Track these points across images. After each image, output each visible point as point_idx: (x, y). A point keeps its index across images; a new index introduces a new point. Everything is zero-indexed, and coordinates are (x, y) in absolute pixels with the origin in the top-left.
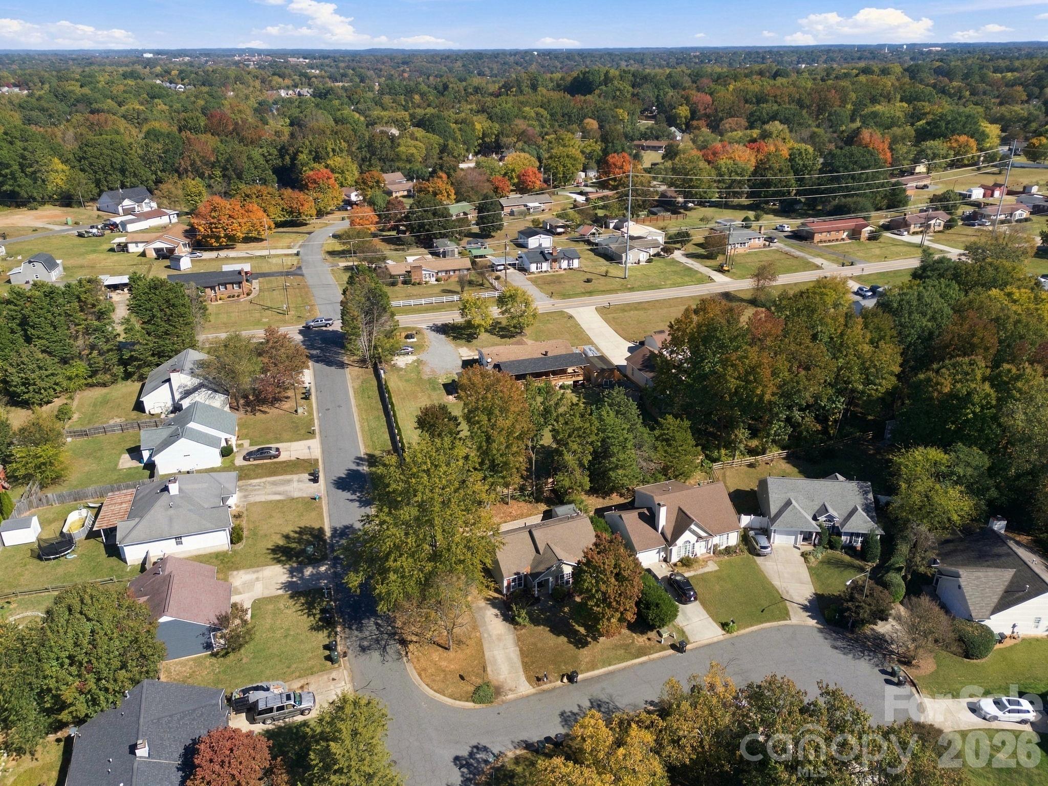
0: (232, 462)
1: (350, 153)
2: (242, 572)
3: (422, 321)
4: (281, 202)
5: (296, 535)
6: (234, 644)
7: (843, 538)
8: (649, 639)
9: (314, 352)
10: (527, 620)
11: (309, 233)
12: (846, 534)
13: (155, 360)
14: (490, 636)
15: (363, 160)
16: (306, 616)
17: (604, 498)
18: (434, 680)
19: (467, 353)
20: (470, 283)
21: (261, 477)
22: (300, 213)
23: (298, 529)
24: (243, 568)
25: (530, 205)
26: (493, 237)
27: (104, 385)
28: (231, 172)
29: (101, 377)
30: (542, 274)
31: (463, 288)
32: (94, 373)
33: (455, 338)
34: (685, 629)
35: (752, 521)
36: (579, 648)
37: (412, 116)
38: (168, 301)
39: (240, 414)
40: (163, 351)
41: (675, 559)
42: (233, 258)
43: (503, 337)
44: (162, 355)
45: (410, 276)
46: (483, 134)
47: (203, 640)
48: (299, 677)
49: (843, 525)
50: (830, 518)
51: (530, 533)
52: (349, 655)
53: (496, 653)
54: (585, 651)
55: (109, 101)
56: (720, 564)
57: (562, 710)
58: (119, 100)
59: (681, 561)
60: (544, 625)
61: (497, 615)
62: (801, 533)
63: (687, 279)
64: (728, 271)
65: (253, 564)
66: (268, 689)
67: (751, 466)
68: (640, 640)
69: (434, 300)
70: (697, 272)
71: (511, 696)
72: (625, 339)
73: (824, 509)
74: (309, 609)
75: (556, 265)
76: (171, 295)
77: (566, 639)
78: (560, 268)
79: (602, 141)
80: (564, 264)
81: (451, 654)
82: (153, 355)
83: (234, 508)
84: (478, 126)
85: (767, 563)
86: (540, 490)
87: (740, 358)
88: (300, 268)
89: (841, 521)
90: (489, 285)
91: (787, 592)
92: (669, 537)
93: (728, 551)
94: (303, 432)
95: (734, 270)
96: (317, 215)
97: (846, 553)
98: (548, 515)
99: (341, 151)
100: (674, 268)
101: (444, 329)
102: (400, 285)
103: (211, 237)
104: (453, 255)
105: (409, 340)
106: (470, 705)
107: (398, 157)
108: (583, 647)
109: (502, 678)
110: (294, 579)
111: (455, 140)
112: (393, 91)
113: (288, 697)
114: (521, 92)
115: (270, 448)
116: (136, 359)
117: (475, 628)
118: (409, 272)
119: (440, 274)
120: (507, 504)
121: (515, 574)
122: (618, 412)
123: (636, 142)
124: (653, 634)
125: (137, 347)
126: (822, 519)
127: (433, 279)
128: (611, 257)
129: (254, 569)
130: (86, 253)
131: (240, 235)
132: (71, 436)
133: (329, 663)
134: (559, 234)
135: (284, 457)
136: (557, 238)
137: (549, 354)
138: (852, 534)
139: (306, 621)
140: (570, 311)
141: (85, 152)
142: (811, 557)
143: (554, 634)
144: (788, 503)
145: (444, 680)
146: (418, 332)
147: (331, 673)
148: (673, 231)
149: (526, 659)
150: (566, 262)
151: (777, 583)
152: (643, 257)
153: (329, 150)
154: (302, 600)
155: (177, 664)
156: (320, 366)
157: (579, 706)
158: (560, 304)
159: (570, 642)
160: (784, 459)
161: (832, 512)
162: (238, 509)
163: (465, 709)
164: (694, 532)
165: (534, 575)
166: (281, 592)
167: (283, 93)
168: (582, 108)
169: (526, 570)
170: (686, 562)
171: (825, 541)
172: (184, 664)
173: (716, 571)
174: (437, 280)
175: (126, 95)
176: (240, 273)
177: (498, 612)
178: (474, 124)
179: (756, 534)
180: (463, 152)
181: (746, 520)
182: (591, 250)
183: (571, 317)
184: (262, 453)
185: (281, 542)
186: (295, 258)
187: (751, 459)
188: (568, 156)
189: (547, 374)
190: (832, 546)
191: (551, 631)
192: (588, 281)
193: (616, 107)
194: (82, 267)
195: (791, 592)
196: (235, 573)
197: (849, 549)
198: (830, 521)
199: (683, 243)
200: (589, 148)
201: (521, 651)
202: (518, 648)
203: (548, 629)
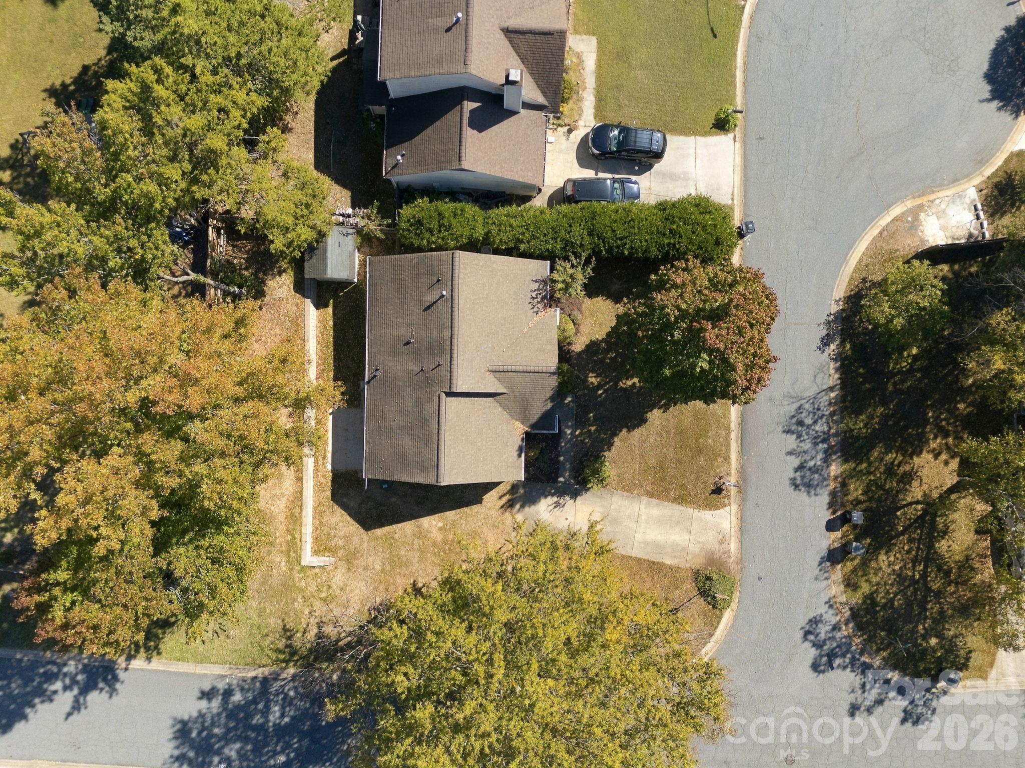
53: (639, 537)
57: (787, 482)
60: (615, 434)
61: (557, 505)
71: (733, 547)
77: (656, 412)
106: (727, 616)
109: (694, 548)
143: (639, 425)
149: (672, 494)
157: (790, 453)
159: (666, 408)
163: (733, 626)
177: (551, 500)
191: (630, 429)
201: (651, 495)
202: (645, 499)
203: (624, 430)
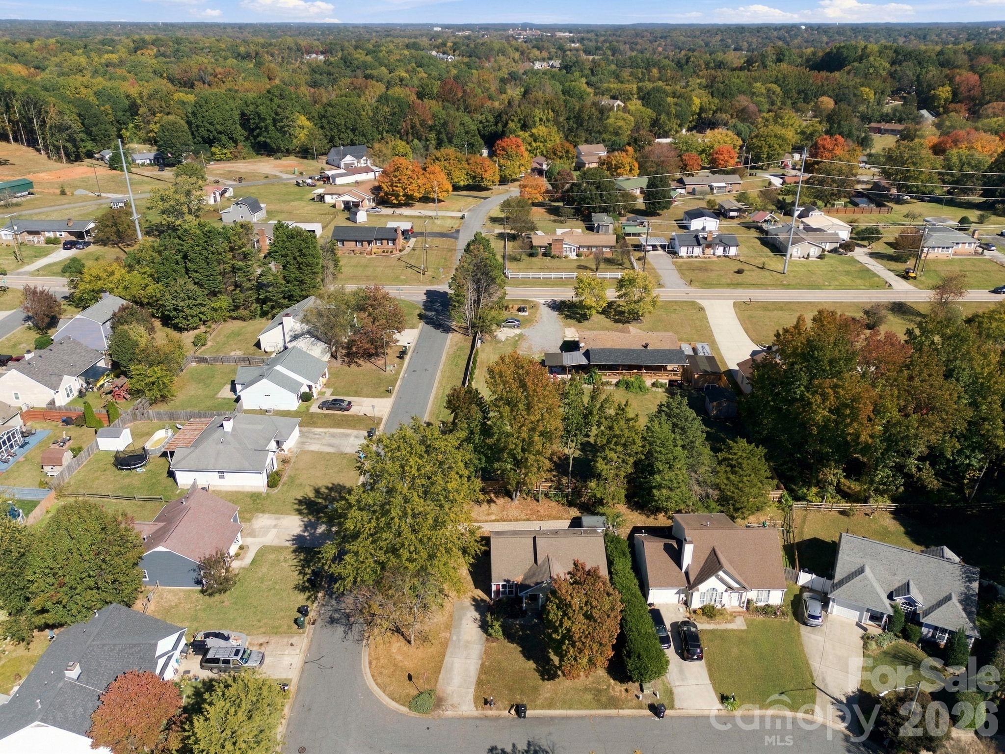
0: (308, 408)
1: (557, 123)
2: (266, 515)
3: (542, 296)
4: (467, 166)
5: (326, 491)
6: (224, 585)
7: (924, 630)
8: (626, 690)
9: (429, 314)
10: (501, 633)
11: (485, 198)
12: (927, 626)
13: (286, 302)
14: (459, 640)
15: (570, 130)
16: (297, 573)
17: (648, 516)
18: (381, 673)
19: (571, 333)
20: (609, 261)
21: (326, 427)
22: (482, 179)
23: (330, 485)
24: (269, 512)
25: (715, 185)
26: (659, 215)
27: (243, 319)
28: (443, 136)
29: (242, 312)
30: (691, 259)
31: (598, 265)
32: (236, 308)
33: (567, 317)
34: (676, 691)
35: (812, 581)
36: (543, 679)
37: (640, 89)
38: (300, 251)
39: (338, 364)
40: (292, 295)
41: (696, 604)
42: (406, 216)
43: (616, 321)
44: (291, 298)
45: (550, 249)
46: (700, 109)
47: (194, 575)
48: (264, 633)
49: (926, 613)
50: (911, 602)
51: (534, 538)
52: (317, 623)
53: (457, 660)
54: (549, 685)
55: (383, 68)
56: (749, 624)
57: (494, 744)
58: (391, 67)
59: (702, 609)
60: (518, 644)
61: (476, 619)
62: (868, 610)
63: (859, 281)
64: (915, 278)
65: (279, 511)
66: (227, 638)
67: (843, 513)
68: (618, 688)
69: (564, 275)
70: (875, 275)
71: (449, 713)
72: (753, 340)
73: (905, 588)
74: (303, 567)
75: (709, 251)
76: (303, 245)
77: (534, 666)
78: (714, 254)
79: (828, 122)
80: (720, 251)
81: (412, 650)
82: (284, 298)
83: (286, 452)
84: (697, 101)
85: (813, 636)
86: (577, 493)
87: (835, 387)
88: (458, 231)
89: (925, 608)
90: (629, 266)
91: (824, 680)
92: (692, 579)
93: (767, 610)
94: (383, 389)
95: (923, 278)
96: (500, 181)
97: (923, 649)
98: (576, 523)
99: (548, 120)
100: (847, 268)
101: (560, 307)
102: (540, 256)
103: (392, 195)
104: (607, 231)
105: (520, 313)
106: (404, 710)
107: (605, 129)
108: (548, 680)
109: (449, 689)
110: (306, 534)
111: (668, 114)
112: (635, 64)
113: (237, 653)
114: (765, 67)
115: (343, 401)
116: (271, 300)
117: (448, 627)
118: (550, 244)
119: (581, 250)
120: (538, 501)
121: (505, 581)
122: (675, 425)
123: (873, 125)
124: (634, 687)
125: (270, 289)
126: (899, 600)
127: (574, 254)
128: (777, 248)
129: (277, 516)
130: (293, 201)
131: (417, 195)
132: (196, 361)
133: (296, 626)
134: (732, 218)
135: (353, 410)
136: (727, 223)
137: (649, 348)
138: (936, 628)
139: (295, 578)
140: (703, 303)
141: (326, 111)
142: (873, 643)
143: (525, 656)
144: (861, 570)
145: (393, 674)
146: (534, 306)
147: (292, 637)
148: (863, 225)
149: (483, 677)
150: (721, 249)
151: (816, 664)
152: (814, 252)
153: (537, 119)
154: (302, 557)
155: (170, 591)
156: (429, 328)
157: (514, 746)
158: (695, 294)
159: (537, 670)
160: (891, 512)
161: (915, 593)
162: (290, 455)
163: (396, 712)
164: (722, 581)
165: (523, 587)
166: (288, 544)
167: (537, 66)
168: (823, 85)
169: (518, 579)
170: (709, 612)
171: (898, 628)
172: (175, 593)
173: (742, 631)
174: (577, 255)
175: (398, 64)
176: (396, 230)
177: (478, 616)
178: (691, 99)
179: (811, 598)
180: (675, 127)
181: (805, 578)
182: (759, 238)
183: (701, 309)
184: (335, 404)
185: (311, 495)
186: (458, 221)
187: (845, 505)
188: (775, 136)
189: (639, 368)
190: (906, 635)
191: (522, 652)
192: (739, 272)
193: (862, 86)
194: (282, 212)
195: (829, 679)
196: (261, 515)
197: (930, 646)
198: (909, 604)
199: (870, 240)
200: (811, 128)
201: (482, 665)
202: (480, 662)
203: (520, 649)
